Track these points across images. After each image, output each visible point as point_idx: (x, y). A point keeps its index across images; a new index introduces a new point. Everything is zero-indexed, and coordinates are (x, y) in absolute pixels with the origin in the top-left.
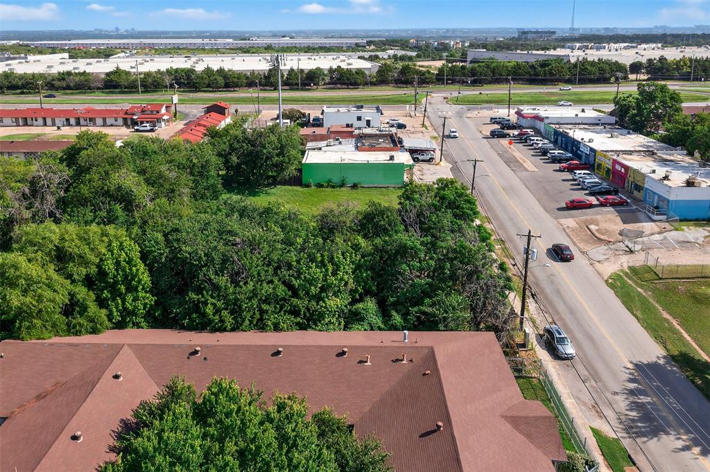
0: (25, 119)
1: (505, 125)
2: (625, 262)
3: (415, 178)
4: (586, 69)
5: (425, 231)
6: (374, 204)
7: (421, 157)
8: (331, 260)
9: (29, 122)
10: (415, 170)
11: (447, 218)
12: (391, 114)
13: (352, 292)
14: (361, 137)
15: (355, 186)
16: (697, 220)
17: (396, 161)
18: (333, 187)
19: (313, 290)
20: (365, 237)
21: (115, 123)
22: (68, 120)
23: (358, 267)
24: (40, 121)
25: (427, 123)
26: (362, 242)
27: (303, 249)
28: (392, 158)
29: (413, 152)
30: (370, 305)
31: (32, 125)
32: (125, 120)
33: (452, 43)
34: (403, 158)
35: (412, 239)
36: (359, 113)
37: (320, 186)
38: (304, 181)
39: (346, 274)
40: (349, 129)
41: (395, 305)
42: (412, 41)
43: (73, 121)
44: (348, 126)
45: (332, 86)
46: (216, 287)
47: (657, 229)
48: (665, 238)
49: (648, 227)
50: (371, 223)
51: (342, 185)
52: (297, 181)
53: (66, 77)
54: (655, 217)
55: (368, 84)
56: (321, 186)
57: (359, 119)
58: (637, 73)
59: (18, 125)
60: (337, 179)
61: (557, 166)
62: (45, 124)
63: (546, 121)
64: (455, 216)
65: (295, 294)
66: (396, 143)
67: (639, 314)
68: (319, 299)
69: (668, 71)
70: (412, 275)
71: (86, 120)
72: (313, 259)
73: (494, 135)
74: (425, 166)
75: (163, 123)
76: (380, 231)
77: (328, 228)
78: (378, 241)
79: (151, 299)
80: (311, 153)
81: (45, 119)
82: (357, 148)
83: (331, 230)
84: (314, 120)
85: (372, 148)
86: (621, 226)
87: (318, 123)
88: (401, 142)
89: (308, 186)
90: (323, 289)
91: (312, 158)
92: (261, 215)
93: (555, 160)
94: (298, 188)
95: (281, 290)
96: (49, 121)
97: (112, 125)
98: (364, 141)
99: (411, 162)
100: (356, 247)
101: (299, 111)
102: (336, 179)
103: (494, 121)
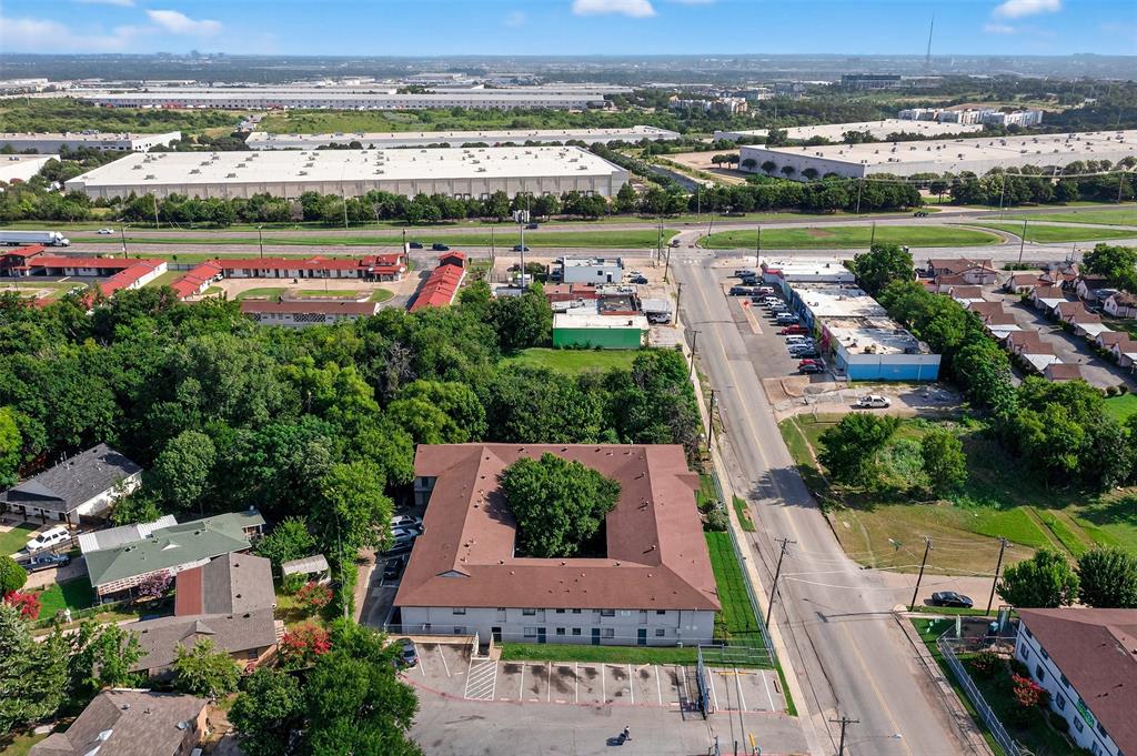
0: (256, 271)
1: (748, 278)
2: (799, 410)
3: (650, 341)
4: (870, 194)
5: (647, 386)
6: (615, 369)
7: (657, 320)
8: (589, 403)
9: (260, 273)
10: (652, 333)
11: (662, 378)
12: (634, 262)
13: (601, 424)
14: (602, 298)
15: (598, 349)
16: (870, 380)
17: (634, 327)
18: (579, 349)
19: (580, 422)
20: (609, 391)
21: (350, 275)
22: (301, 272)
23: (605, 409)
24: (273, 273)
25: (670, 276)
26: (608, 394)
27: (570, 398)
28: (630, 323)
29: (649, 315)
30: (612, 432)
31: (264, 277)
32: (359, 271)
33: (734, 104)
34: (640, 322)
35: (640, 392)
36: (599, 267)
37: (568, 348)
38: (555, 343)
39: (598, 412)
40: (591, 289)
41: (627, 432)
42: (672, 98)
43: (306, 273)
44: (590, 285)
45: (565, 216)
46: (522, 419)
47: (834, 387)
48: (838, 395)
49: (829, 385)
50: (613, 381)
51: (587, 347)
52: (548, 344)
53: (258, 206)
54: (837, 378)
55: (607, 213)
56: (570, 348)
57: (600, 273)
58: (940, 193)
59: (249, 277)
60: (583, 342)
61: (781, 329)
62: (277, 276)
63: (787, 279)
64: (669, 377)
65: (569, 424)
66: (634, 304)
67: (790, 444)
68: (582, 426)
69: (975, 193)
70: (639, 414)
71: (319, 272)
72: (577, 403)
73: (735, 292)
74: (661, 327)
75: (400, 276)
76: (618, 387)
77: (584, 385)
78: (617, 393)
79: (486, 426)
80: (559, 316)
81: (277, 271)
82: (600, 312)
83: (587, 386)
84: (554, 273)
85: (613, 312)
86: (808, 385)
87: (558, 278)
88: (639, 305)
89: (558, 348)
90: (584, 421)
91: (560, 322)
92: (538, 375)
93: (781, 323)
94: (549, 350)
95: (561, 422)
96: (281, 273)
97: (347, 278)
98: (606, 304)
99: (647, 327)
100: (604, 398)
101: (538, 264)
102: (581, 342)
103: (738, 274)
